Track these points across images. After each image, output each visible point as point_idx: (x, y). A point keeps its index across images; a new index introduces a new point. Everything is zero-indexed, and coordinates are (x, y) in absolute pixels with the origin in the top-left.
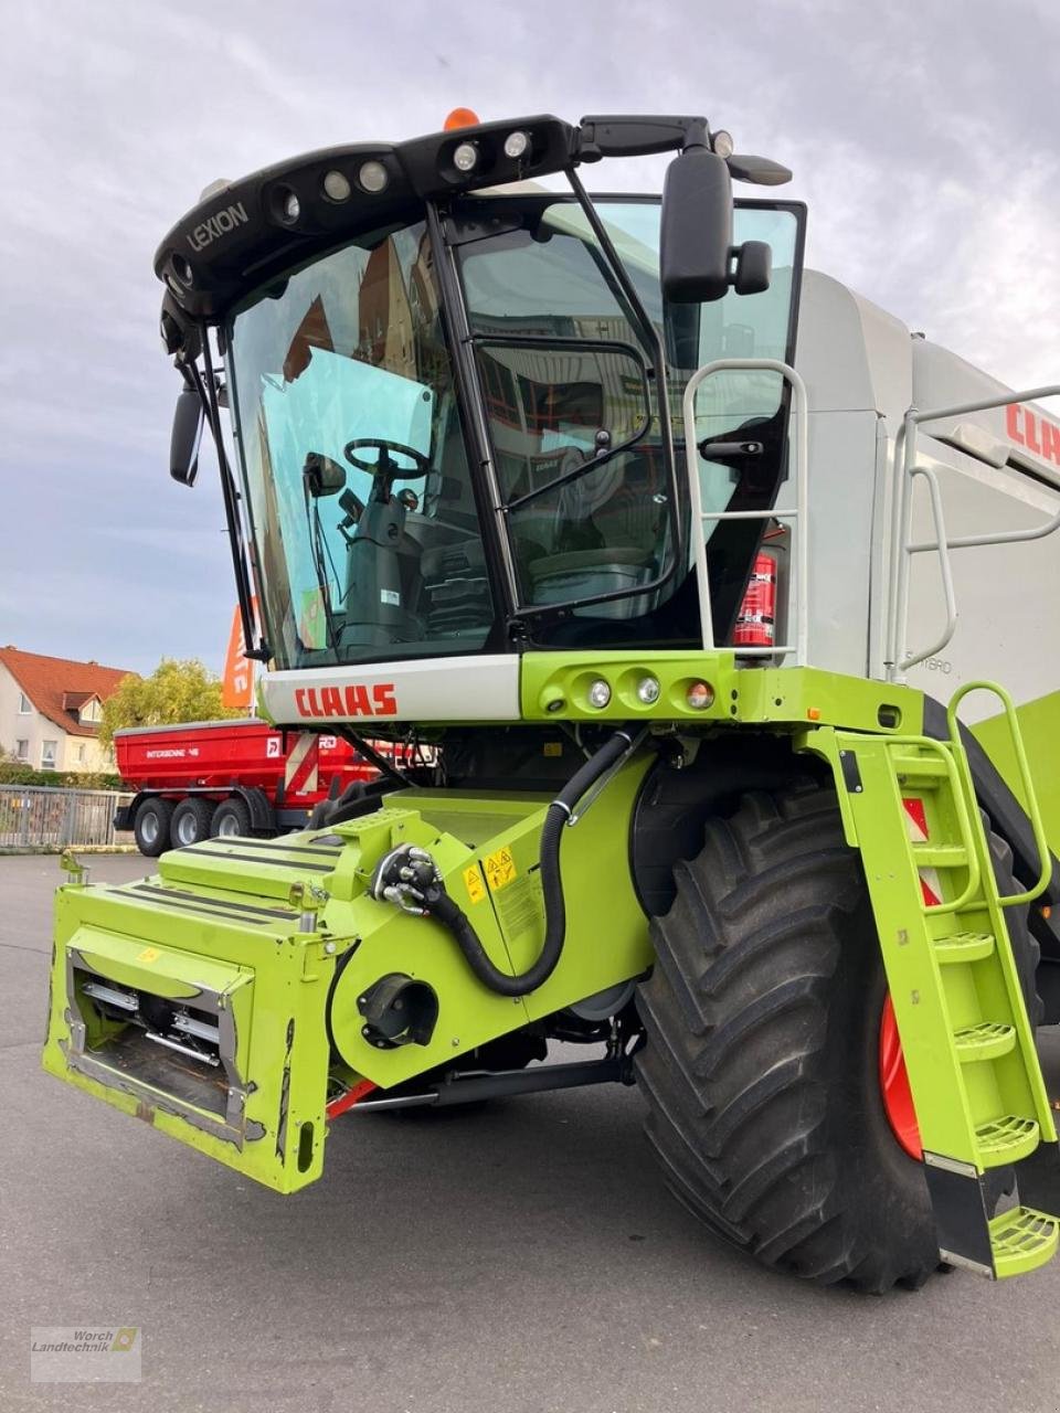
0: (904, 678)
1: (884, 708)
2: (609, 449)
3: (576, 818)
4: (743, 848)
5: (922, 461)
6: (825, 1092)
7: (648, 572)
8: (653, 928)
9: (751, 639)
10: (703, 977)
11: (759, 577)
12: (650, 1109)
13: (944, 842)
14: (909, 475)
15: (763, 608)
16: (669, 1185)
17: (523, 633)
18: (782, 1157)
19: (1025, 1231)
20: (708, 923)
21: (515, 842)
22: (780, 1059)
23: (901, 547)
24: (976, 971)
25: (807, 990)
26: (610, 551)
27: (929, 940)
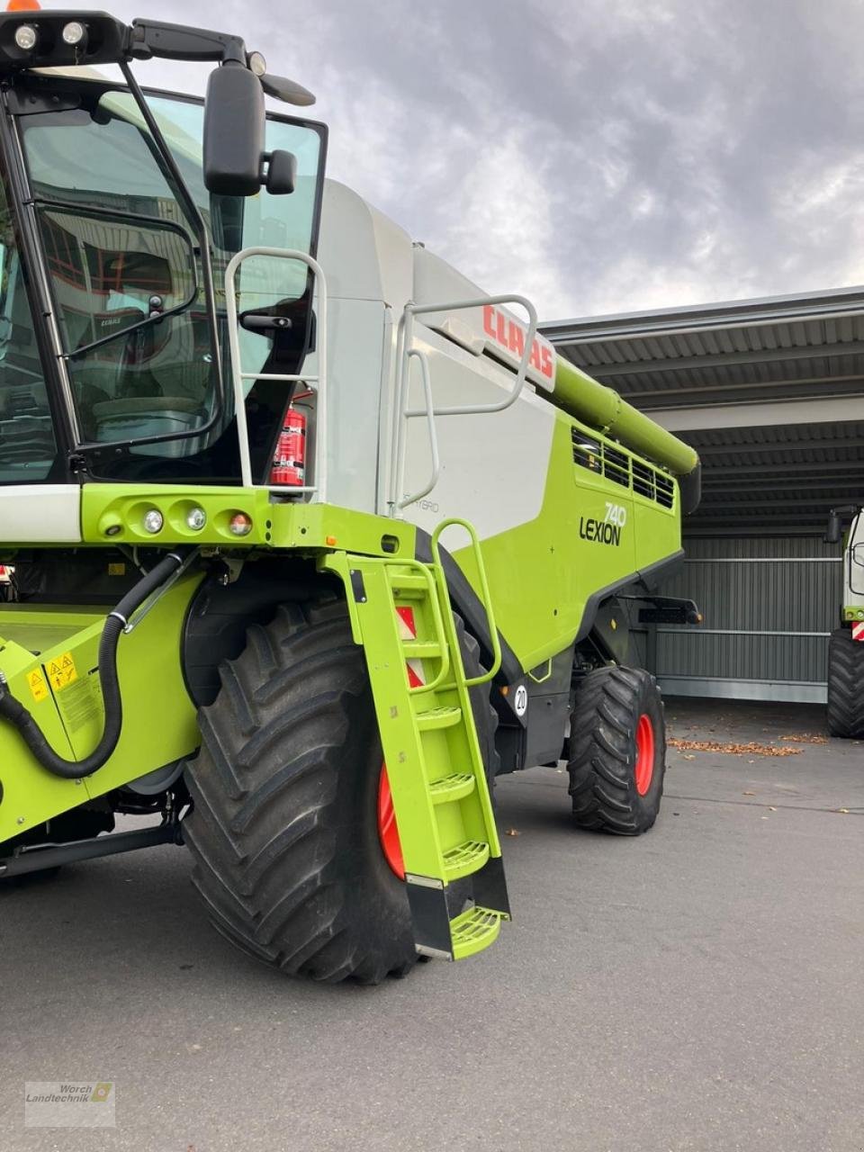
0: (402, 515)
1: (386, 537)
2: (160, 311)
3: (131, 627)
4: (276, 649)
5: (417, 345)
6: (335, 836)
7: (199, 419)
8: (201, 717)
9: (286, 479)
10: (240, 754)
11: (292, 429)
12: (195, 863)
13: (428, 639)
14: (407, 356)
15: (295, 455)
16: (212, 921)
17: (84, 466)
18: (301, 889)
19: (476, 924)
20: (245, 709)
21: (76, 648)
22: (300, 814)
23: (401, 411)
24: (449, 734)
25: (322, 757)
26: (166, 400)
27: (413, 713)
